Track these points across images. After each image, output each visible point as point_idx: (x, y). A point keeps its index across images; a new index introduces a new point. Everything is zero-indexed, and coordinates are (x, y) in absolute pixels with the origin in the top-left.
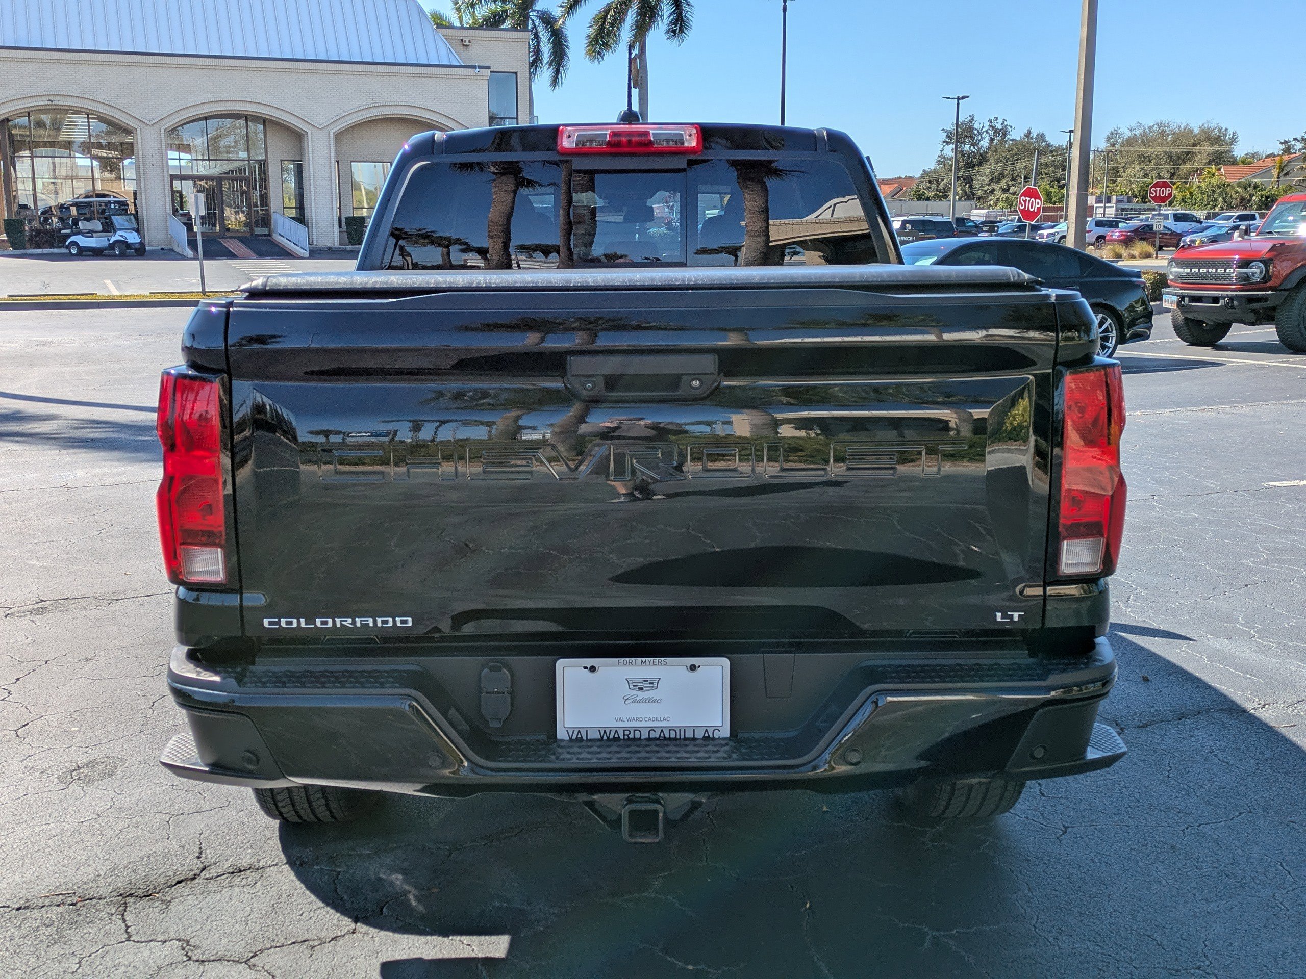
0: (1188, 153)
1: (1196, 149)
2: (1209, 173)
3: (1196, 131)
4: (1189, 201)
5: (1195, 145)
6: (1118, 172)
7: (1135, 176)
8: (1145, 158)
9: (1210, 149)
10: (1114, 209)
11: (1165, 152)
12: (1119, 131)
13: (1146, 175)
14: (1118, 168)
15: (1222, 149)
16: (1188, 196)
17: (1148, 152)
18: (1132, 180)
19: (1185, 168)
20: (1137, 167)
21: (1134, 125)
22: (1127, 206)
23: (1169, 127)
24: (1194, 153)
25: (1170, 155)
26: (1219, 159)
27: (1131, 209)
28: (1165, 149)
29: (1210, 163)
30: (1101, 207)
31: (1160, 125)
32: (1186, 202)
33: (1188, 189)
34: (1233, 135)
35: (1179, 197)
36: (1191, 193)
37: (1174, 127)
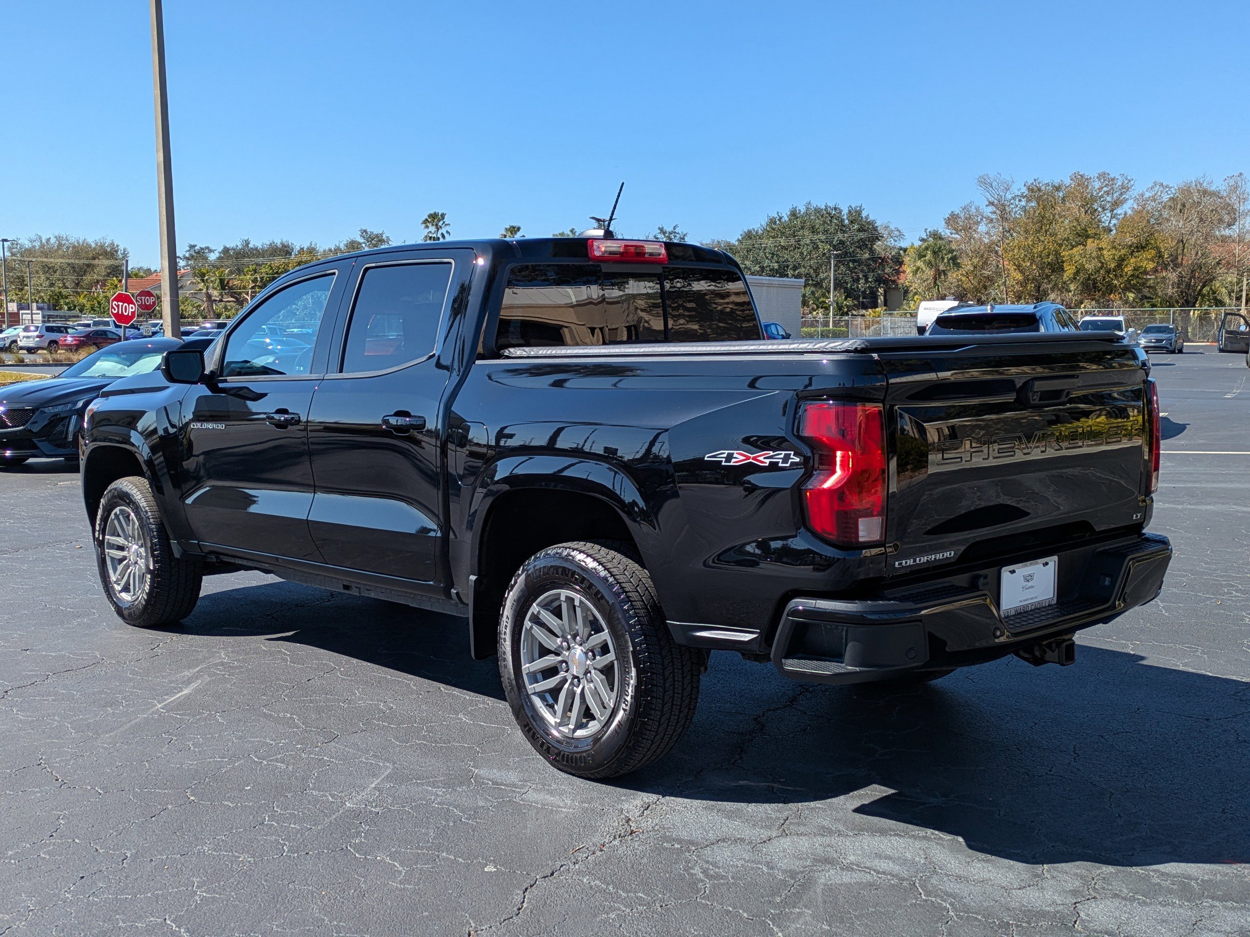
0: (88, 266)
1: (96, 262)
2: (112, 284)
3: (93, 245)
4: (98, 309)
5: (94, 258)
6: (24, 281)
7: (41, 285)
8: (49, 268)
9: (107, 262)
10: (40, 316)
11: (69, 264)
12: (19, 242)
13: (52, 285)
14: (23, 277)
15: (116, 263)
16: (96, 305)
17: (51, 263)
18: (40, 289)
19: (87, 278)
20: (43, 277)
21: (33, 237)
22: (52, 313)
23: (67, 240)
24: (94, 266)
25: (73, 266)
26: (116, 271)
27: (57, 316)
28: (67, 261)
29: (108, 275)
30: (28, 314)
31: (58, 238)
32: (95, 311)
33: (95, 299)
34: (124, 251)
35: (88, 306)
36: (99, 303)
37: (72, 240)
